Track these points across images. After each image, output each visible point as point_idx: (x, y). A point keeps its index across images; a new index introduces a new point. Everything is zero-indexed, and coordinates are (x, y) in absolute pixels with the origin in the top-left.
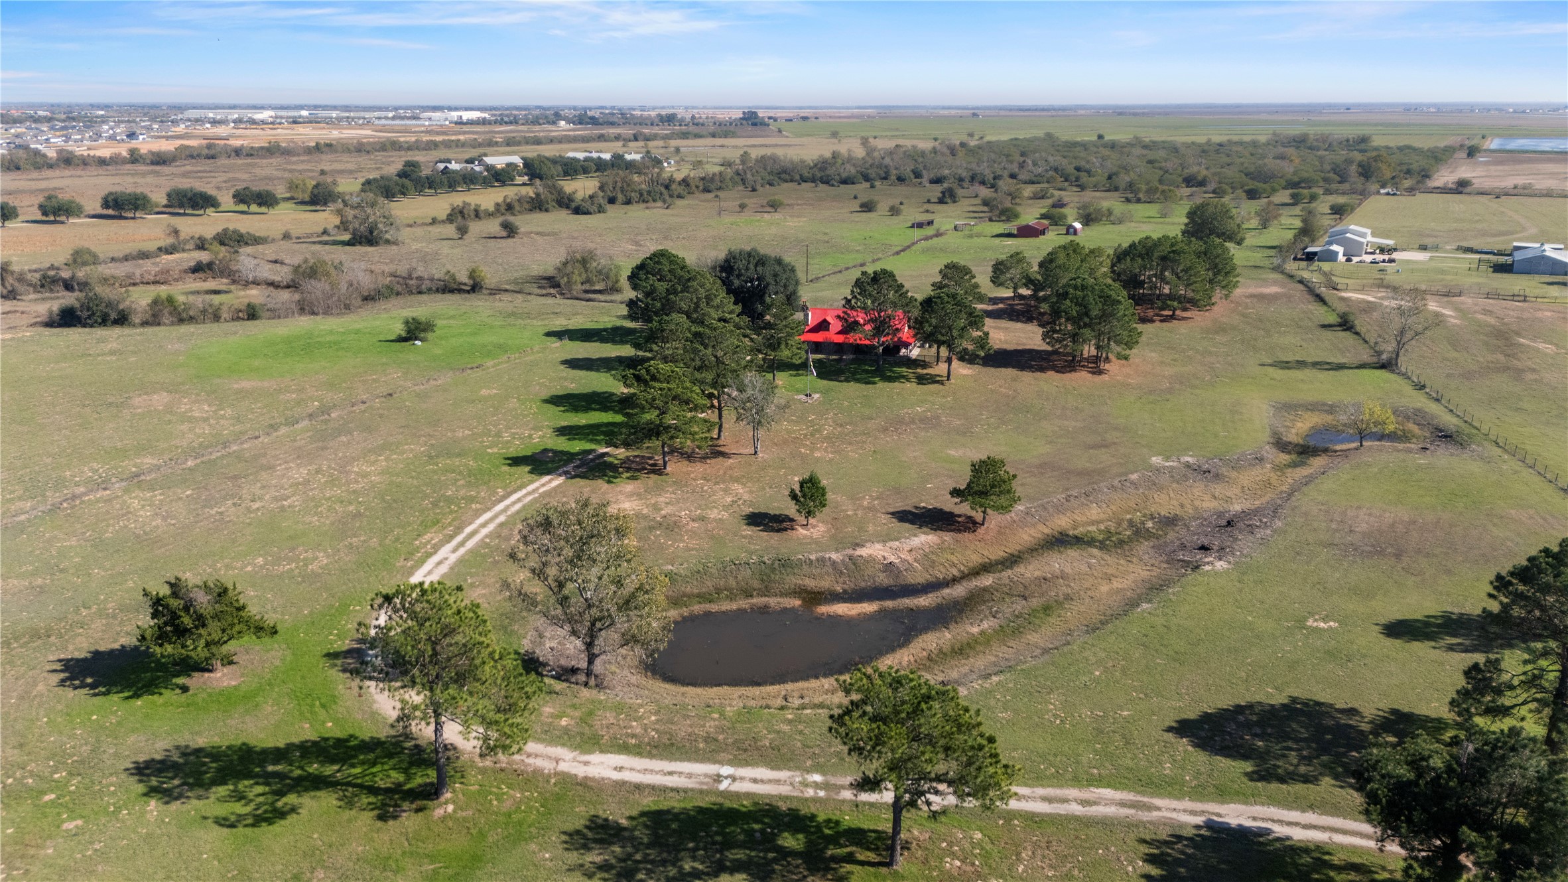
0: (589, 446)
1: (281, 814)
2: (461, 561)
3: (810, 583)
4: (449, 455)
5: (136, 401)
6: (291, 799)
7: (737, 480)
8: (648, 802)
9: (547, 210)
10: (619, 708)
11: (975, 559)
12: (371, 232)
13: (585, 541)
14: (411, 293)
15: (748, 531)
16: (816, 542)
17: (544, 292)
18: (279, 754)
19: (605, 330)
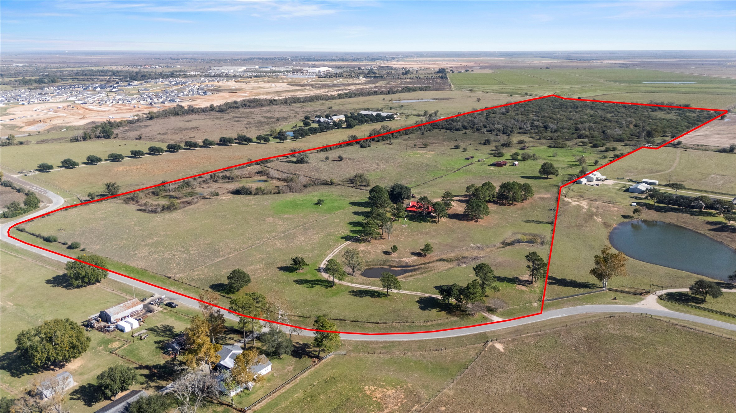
0: (356, 235)
1: (314, 287)
2: (333, 256)
3: (392, 264)
4: (330, 236)
5: (267, 219)
6: (314, 286)
7: (383, 244)
8: (359, 289)
9: (352, 145)
10: (357, 279)
11: (423, 262)
12: (302, 159)
13: (353, 255)
14: (315, 185)
15: (383, 254)
16: (394, 257)
17: (350, 185)
18: (312, 281)
19: (363, 202)
